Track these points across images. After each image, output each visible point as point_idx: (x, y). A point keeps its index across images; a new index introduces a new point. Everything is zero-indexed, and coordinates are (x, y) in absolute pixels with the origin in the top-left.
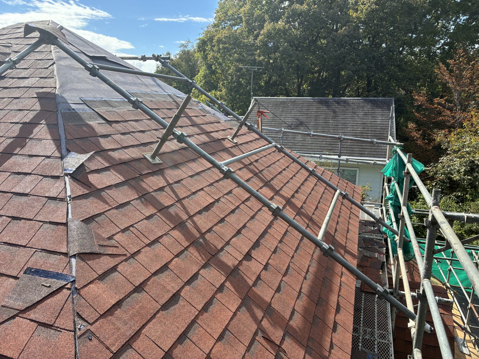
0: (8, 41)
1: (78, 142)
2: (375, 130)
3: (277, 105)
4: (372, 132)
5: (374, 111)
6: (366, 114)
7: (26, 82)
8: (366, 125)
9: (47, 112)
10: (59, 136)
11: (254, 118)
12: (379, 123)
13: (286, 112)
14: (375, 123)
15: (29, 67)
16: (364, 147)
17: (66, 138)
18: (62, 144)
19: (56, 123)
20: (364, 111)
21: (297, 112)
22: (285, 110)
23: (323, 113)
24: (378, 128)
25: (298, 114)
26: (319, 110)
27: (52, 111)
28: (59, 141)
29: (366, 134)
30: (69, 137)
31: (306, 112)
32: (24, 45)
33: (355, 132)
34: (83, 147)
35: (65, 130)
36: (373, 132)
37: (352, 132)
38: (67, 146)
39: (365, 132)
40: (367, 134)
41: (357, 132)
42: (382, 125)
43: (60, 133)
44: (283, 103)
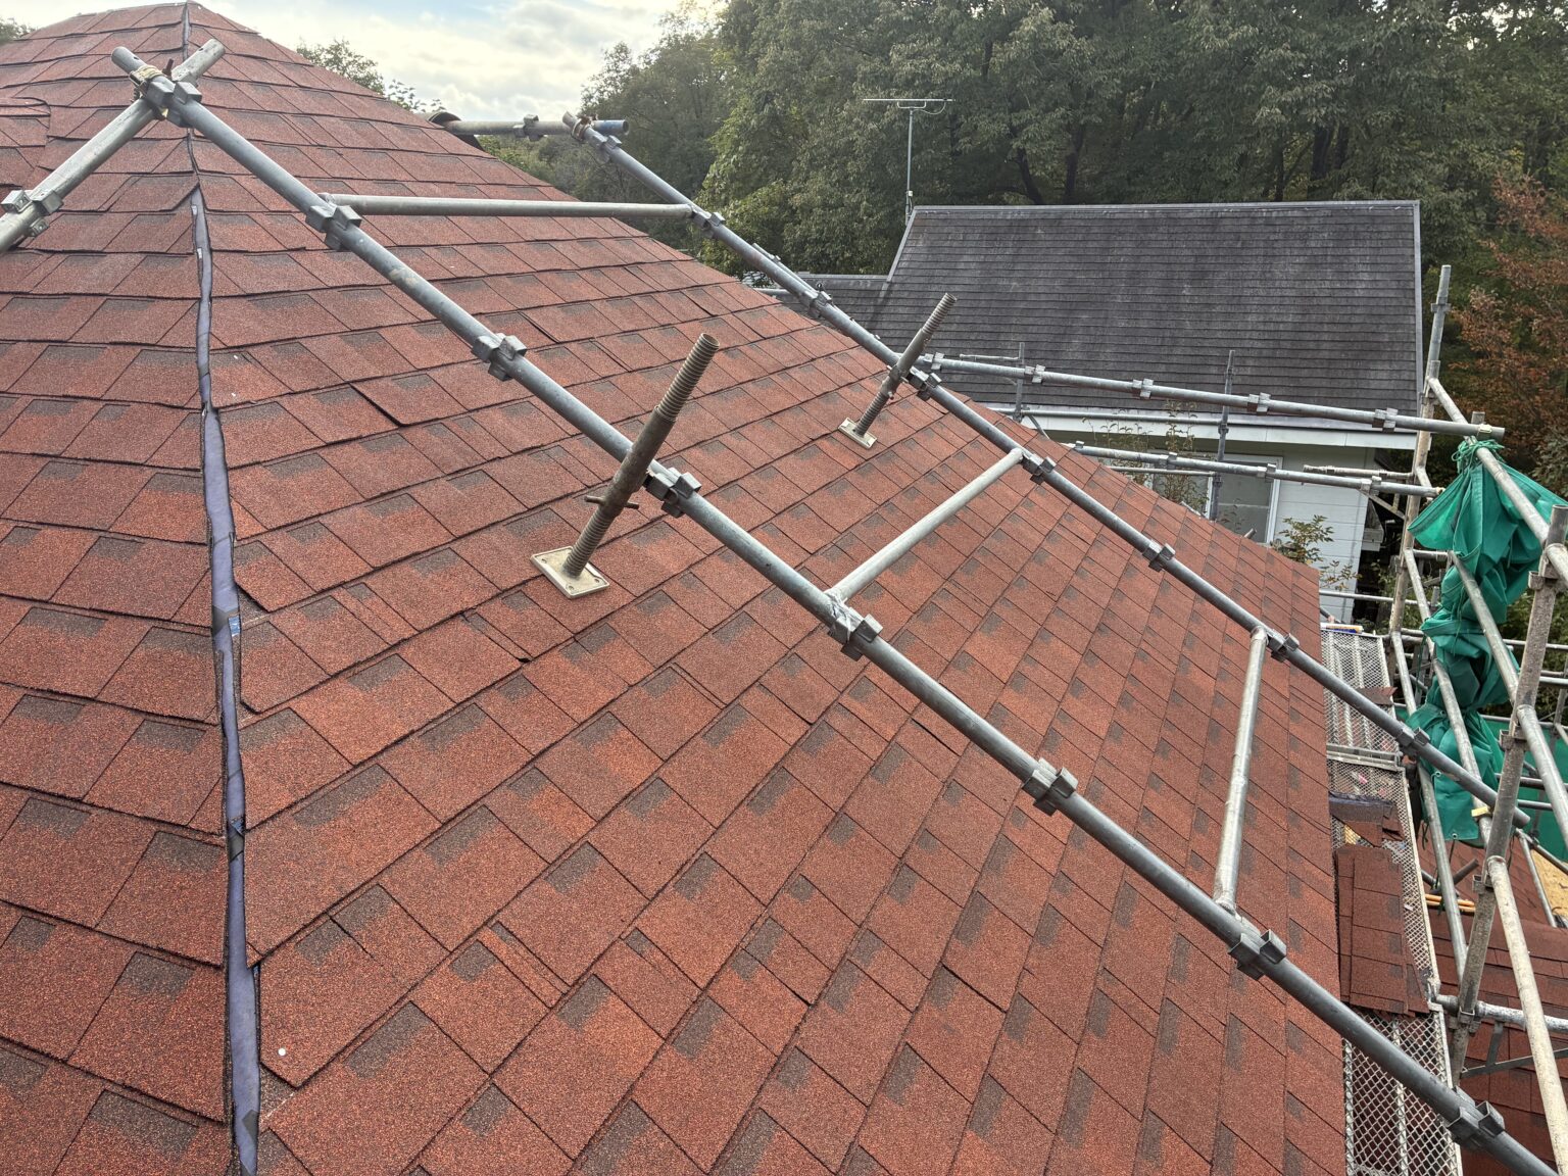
0: (40, 93)
1: (279, 544)
2: (1346, 319)
3: (995, 233)
4: (1335, 328)
5: (1345, 252)
6: (1314, 263)
7: (95, 271)
8: (1315, 302)
9: (169, 412)
10: (209, 525)
11: (915, 280)
12: (1361, 293)
13: (1030, 259)
14: (1349, 294)
15: (106, 207)
16: (1304, 383)
17: (234, 533)
18: (217, 561)
19: (197, 464)
20: (1309, 252)
21: (1067, 259)
22: (1023, 251)
23: (1160, 260)
24: (1358, 311)
25: (1072, 267)
26: (1145, 251)
27: (182, 408)
28: (206, 549)
29: (1313, 337)
30: (246, 528)
31: (1099, 260)
32: (92, 111)
33: (1272, 327)
34: (299, 566)
35: (229, 495)
36: (1341, 328)
37: (1262, 327)
38: (236, 570)
39: (1308, 327)
40: (1317, 337)
41: (1282, 327)
42: (1372, 303)
43: (210, 508)
44: (1020, 225)
